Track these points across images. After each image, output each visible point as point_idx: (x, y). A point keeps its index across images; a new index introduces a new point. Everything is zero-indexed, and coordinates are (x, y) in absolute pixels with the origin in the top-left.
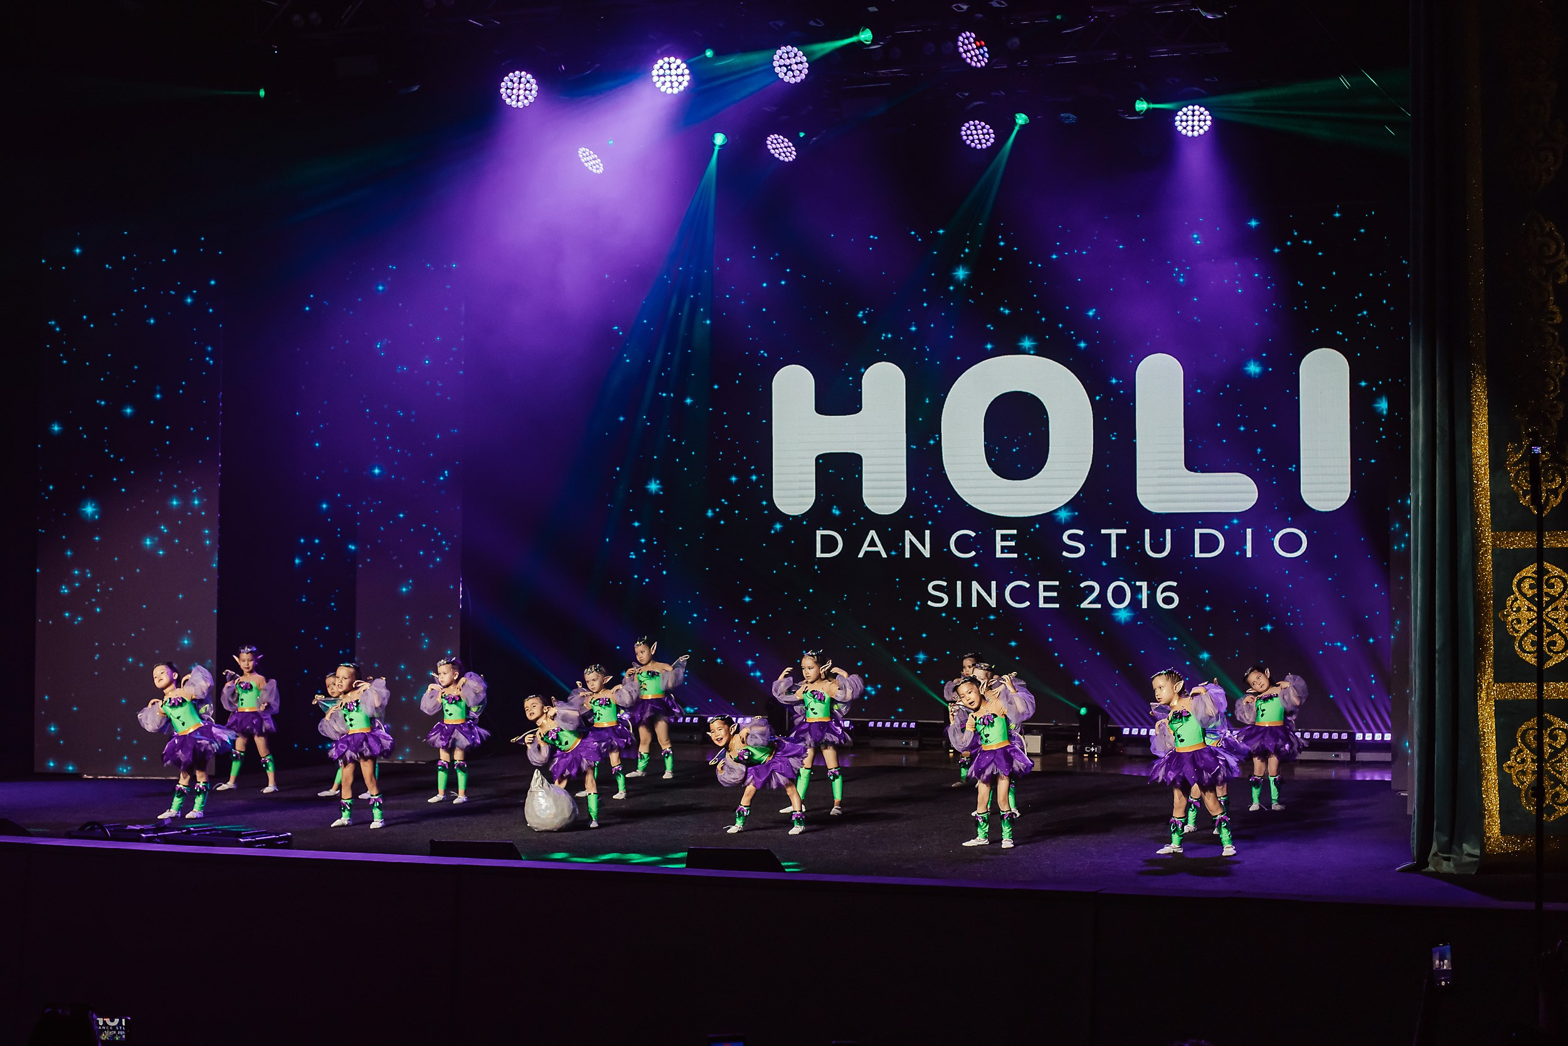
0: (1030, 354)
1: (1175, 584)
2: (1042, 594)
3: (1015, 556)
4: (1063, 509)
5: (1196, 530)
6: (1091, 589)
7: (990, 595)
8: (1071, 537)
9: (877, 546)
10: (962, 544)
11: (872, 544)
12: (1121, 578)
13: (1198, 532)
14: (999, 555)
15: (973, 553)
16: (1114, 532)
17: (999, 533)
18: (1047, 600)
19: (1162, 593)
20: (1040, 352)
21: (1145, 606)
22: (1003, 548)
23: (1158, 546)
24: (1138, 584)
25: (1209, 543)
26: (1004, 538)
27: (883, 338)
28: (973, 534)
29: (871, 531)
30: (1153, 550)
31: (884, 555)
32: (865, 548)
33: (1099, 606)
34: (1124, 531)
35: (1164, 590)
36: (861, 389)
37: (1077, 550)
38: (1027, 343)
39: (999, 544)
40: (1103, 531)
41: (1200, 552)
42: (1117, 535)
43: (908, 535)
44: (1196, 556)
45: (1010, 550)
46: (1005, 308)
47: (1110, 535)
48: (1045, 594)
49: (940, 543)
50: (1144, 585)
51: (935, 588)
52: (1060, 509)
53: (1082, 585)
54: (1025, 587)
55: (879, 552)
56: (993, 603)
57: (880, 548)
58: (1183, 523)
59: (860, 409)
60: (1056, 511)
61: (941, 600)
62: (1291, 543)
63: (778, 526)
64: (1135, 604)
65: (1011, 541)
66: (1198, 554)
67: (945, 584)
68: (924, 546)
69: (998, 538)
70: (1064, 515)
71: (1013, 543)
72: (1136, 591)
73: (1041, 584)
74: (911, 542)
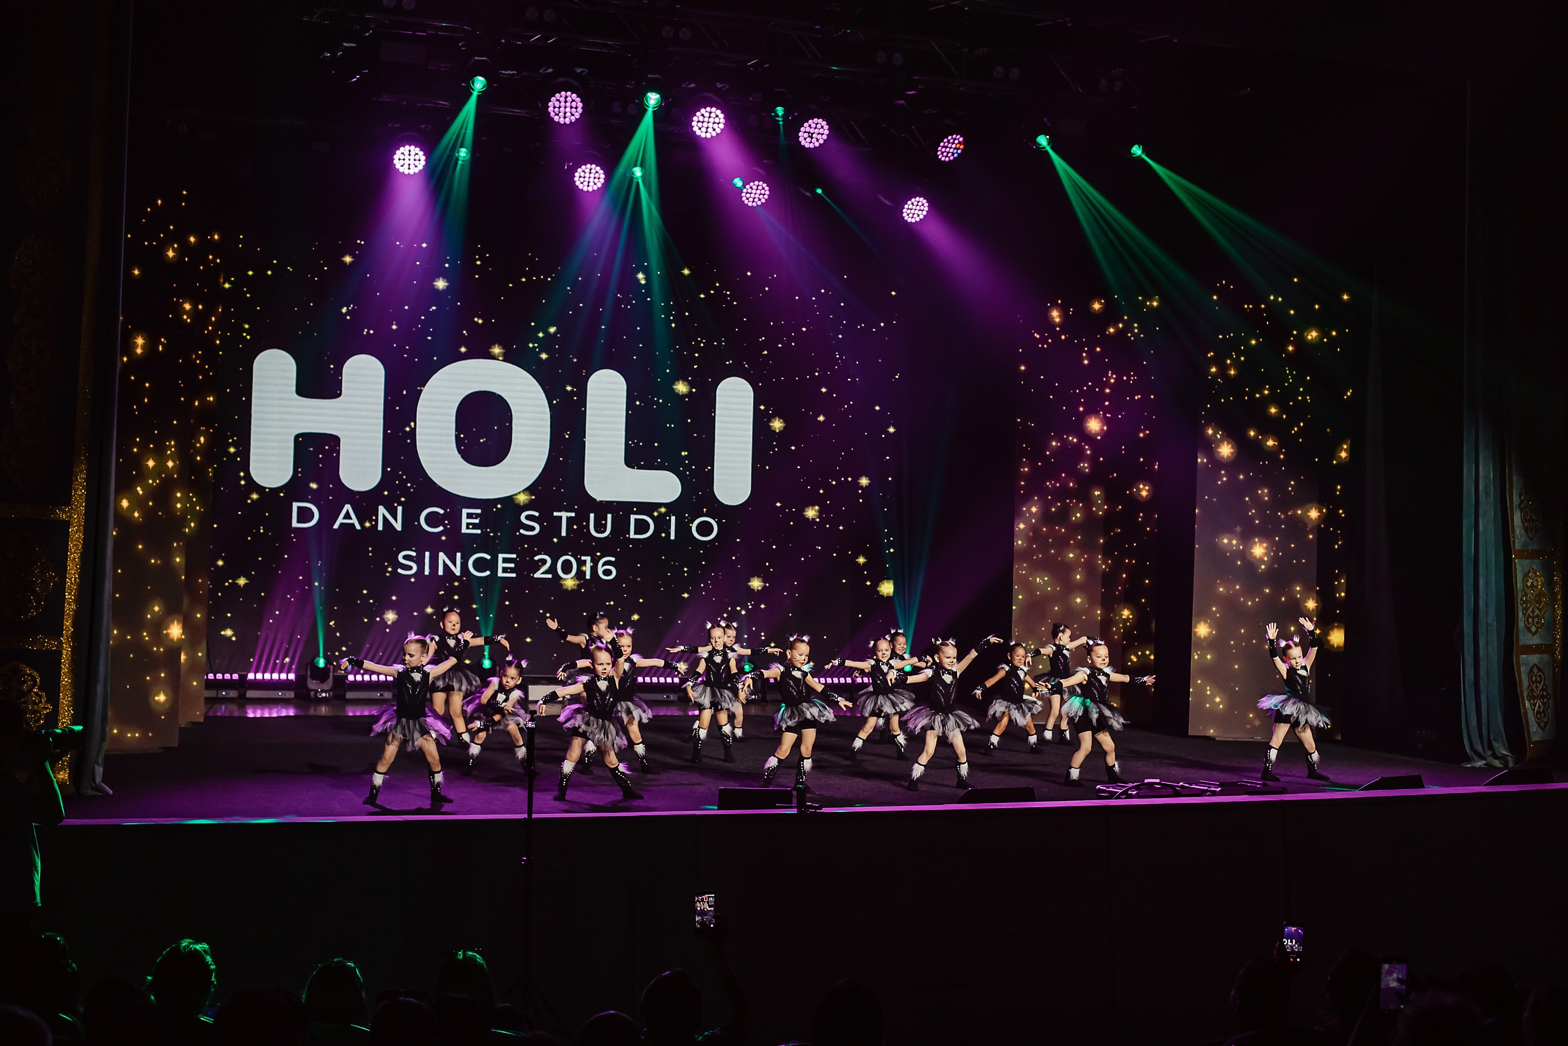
0: (499, 360)
1: (613, 559)
2: (501, 565)
3: (479, 531)
4: (522, 493)
5: (632, 516)
6: (544, 562)
7: (455, 565)
8: (528, 518)
9: (351, 519)
10: (430, 520)
11: (347, 517)
12: (570, 553)
13: (633, 517)
14: (464, 530)
15: (441, 528)
16: (564, 515)
17: (465, 511)
18: (505, 570)
19: (602, 566)
20: (507, 359)
21: (588, 577)
22: (468, 524)
23: (600, 528)
24: (583, 558)
25: (642, 527)
26: (469, 516)
27: (365, 333)
28: (442, 512)
29: (346, 505)
30: (597, 531)
31: (358, 527)
32: (340, 520)
33: (550, 576)
34: (573, 514)
35: (605, 564)
36: (342, 376)
37: (533, 529)
38: (497, 350)
39: (465, 520)
40: (555, 514)
41: (635, 534)
42: (568, 518)
43: (382, 510)
44: (631, 537)
45: (475, 526)
46: (479, 318)
47: (561, 517)
48: (504, 565)
49: (410, 518)
50: (588, 559)
51: (405, 557)
52: (520, 493)
53: (536, 558)
54: (486, 559)
55: (353, 524)
56: (457, 571)
57: (354, 520)
58: (622, 510)
59: (340, 395)
60: (516, 494)
61: (410, 568)
62: (705, 529)
63: (255, 496)
64: (580, 574)
65: (476, 518)
66: (632, 535)
67: (414, 554)
68: (396, 520)
69: (464, 515)
70: (522, 498)
71: (477, 521)
72: (581, 563)
73: (501, 556)
74: (384, 517)
